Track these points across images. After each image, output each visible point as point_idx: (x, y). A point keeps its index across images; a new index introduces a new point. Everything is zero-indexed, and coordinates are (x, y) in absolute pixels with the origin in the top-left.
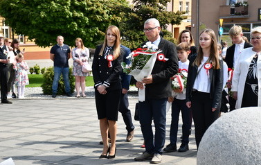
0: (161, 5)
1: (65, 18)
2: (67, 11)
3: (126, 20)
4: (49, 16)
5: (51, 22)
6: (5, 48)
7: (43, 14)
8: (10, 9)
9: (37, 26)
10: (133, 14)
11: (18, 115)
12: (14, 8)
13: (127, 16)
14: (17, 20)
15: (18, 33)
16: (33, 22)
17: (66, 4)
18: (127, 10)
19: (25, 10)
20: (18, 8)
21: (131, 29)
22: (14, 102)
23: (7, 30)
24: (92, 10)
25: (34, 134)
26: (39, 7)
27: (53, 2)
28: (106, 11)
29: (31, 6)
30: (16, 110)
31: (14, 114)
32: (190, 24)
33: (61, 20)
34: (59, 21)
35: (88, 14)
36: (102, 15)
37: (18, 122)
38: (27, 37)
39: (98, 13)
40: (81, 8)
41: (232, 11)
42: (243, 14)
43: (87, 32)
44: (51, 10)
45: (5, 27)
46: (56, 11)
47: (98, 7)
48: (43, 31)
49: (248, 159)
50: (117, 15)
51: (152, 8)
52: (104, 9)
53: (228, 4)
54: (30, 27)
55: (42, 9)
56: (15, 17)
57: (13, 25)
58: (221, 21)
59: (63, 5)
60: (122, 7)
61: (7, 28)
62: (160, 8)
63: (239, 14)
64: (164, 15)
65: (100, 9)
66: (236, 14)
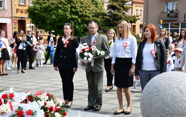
0: (124, 12)
1: (66, 19)
2: (68, 15)
3: (103, 20)
4: (57, 18)
5: (58, 22)
6: (32, 37)
7: (54, 17)
8: (35, 14)
9: (50, 24)
10: (107, 17)
11: (38, 76)
12: (37, 14)
13: (103, 18)
14: (38, 21)
15: (39, 28)
16: (48, 22)
17: (67, 11)
18: (104, 14)
19: (43, 14)
20: (39, 14)
21: (106, 26)
22: (36, 68)
23: (33, 26)
24: (83, 14)
25: (48, 87)
26: (51, 13)
27: (59, 10)
28: (91, 15)
29: (47, 12)
30: (37, 73)
31: (36, 75)
32: (142, 23)
33: (64, 20)
34: (63, 21)
35: (80, 16)
36: (89, 17)
37: (38, 80)
38: (44, 30)
39: (86, 16)
40: (76, 13)
41: (168, 15)
42: (175, 17)
43: (79, 27)
44: (58, 14)
45: (32, 25)
46: (61, 15)
47: (86, 13)
48: (54, 27)
49: (169, 100)
50: (98, 17)
51: (118, 13)
52: (90, 14)
53: (166, 11)
54: (46, 24)
55: (53, 14)
56: (38, 19)
57: (36, 24)
58: (161, 21)
59: (65, 11)
60: (100, 12)
61: (33, 25)
62: (124, 13)
63: (173, 17)
64: (126, 17)
65: (87, 14)
66: (171, 17)
